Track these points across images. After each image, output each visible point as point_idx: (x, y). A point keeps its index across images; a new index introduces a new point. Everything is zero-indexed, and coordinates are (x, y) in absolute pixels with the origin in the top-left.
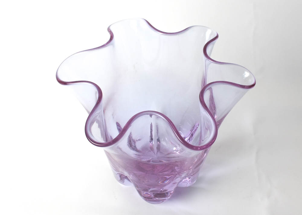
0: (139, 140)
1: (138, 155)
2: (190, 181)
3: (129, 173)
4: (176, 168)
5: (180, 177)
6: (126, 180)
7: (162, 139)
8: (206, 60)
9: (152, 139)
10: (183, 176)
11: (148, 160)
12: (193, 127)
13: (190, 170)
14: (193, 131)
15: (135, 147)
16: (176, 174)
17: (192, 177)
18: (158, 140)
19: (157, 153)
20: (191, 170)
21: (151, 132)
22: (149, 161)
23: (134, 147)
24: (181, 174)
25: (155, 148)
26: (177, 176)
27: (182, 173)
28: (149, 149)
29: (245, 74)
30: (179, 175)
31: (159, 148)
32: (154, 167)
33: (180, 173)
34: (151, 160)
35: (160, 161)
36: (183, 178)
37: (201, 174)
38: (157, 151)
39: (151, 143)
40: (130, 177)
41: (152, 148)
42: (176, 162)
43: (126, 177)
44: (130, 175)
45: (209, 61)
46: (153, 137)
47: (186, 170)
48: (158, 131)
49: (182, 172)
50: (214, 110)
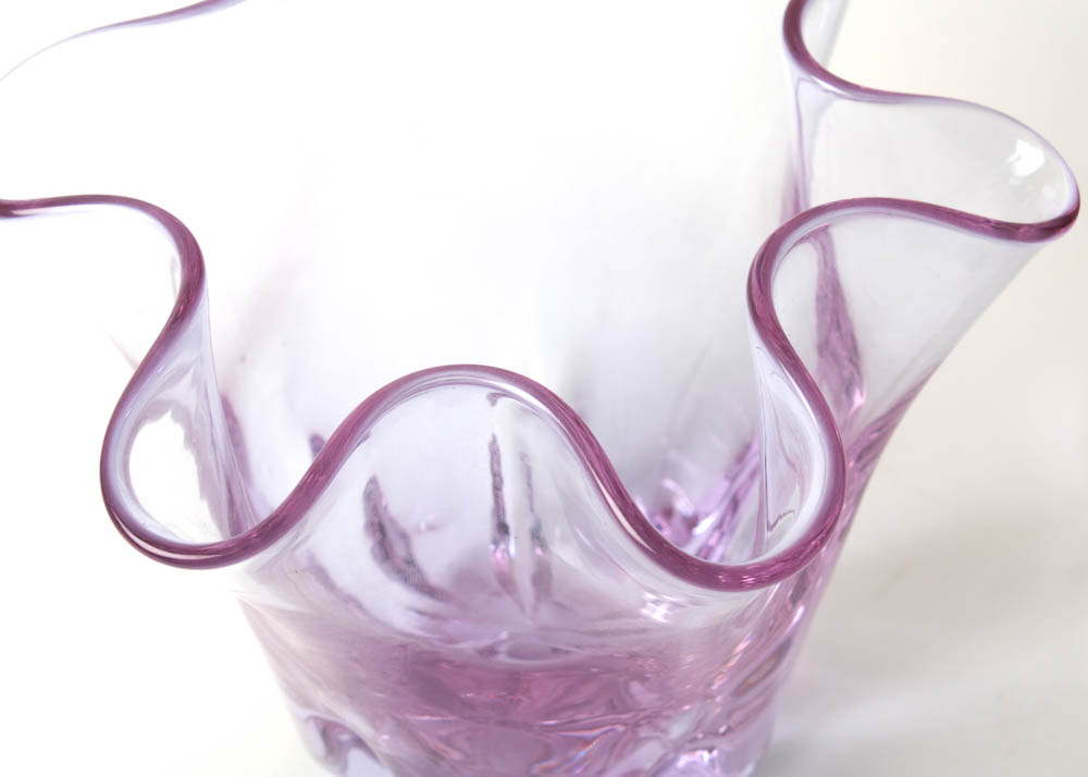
0: (432, 528)
1: (434, 616)
2: (712, 761)
3: (374, 719)
4: (636, 687)
5: (658, 737)
6: (356, 756)
7: (558, 532)
8: (800, 79)
9: (502, 529)
10: (677, 730)
11: (485, 642)
12: (740, 458)
13: (712, 697)
14: (742, 478)
15: (411, 562)
16: (638, 725)
17: (724, 745)
18: (537, 536)
19: (536, 610)
20: (719, 699)
21: (497, 488)
22: (490, 651)
23: (403, 566)
24: (664, 724)
25: (524, 580)
26: (643, 732)
27: (668, 718)
28: (495, 584)
29: (1019, 158)
30: (656, 728)
31: (543, 577)
32: (514, 681)
33: (657, 715)
34: (503, 648)
35: (555, 651)
36: (680, 747)
37: (784, 726)
38: (538, 599)
39: (502, 546)
40: (382, 740)
41: (506, 582)
42: (634, 656)
43: (359, 742)
44: (376, 728)
45: (815, 90)
46: (510, 520)
47: (690, 698)
48: (529, 485)
49: (671, 712)
50: (846, 362)
